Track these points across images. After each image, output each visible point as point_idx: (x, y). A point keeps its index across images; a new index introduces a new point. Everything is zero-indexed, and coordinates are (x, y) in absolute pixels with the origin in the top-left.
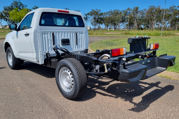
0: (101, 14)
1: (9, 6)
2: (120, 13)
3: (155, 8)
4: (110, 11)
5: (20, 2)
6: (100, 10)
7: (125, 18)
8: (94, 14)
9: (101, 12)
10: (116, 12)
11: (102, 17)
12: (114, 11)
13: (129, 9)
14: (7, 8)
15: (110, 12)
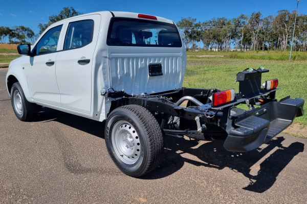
0: (198, 25)
1: (57, 15)
2: (229, 24)
3: (288, 14)
4: (211, 20)
5: (73, 10)
6: (196, 19)
7: (237, 31)
8: (185, 25)
9: (197, 22)
10: (221, 21)
11: (199, 30)
12: (219, 19)
13: (242, 17)
14: (53, 18)
15: (211, 22)
